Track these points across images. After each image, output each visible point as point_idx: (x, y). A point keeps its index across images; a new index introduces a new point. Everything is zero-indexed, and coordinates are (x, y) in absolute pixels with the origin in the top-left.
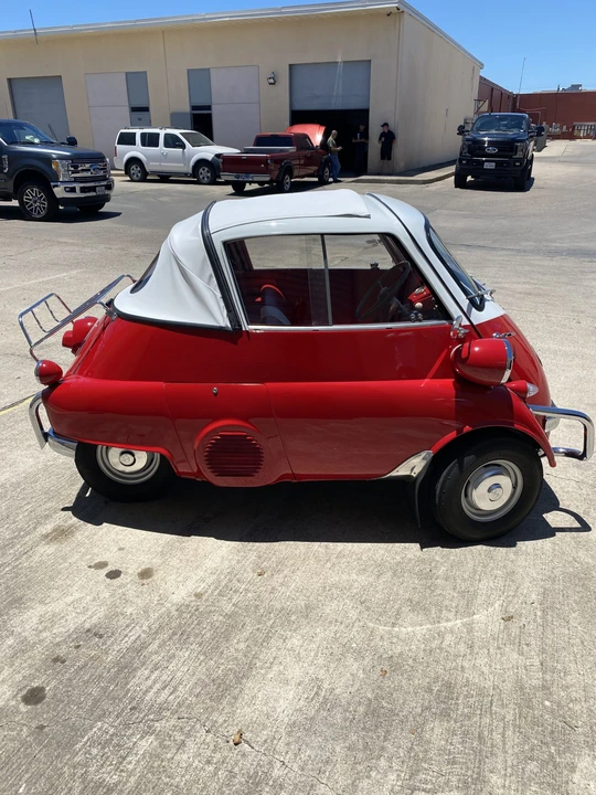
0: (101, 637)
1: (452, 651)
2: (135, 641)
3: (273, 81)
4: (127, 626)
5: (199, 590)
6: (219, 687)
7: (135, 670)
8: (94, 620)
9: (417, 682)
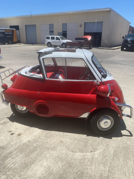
0: (3, 149)
1: (86, 163)
2: (11, 151)
3: (81, 26)
4: (10, 147)
5: (30, 140)
6: (26, 165)
7: (8, 158)
8: (3, 145)
9: (74, 171)
